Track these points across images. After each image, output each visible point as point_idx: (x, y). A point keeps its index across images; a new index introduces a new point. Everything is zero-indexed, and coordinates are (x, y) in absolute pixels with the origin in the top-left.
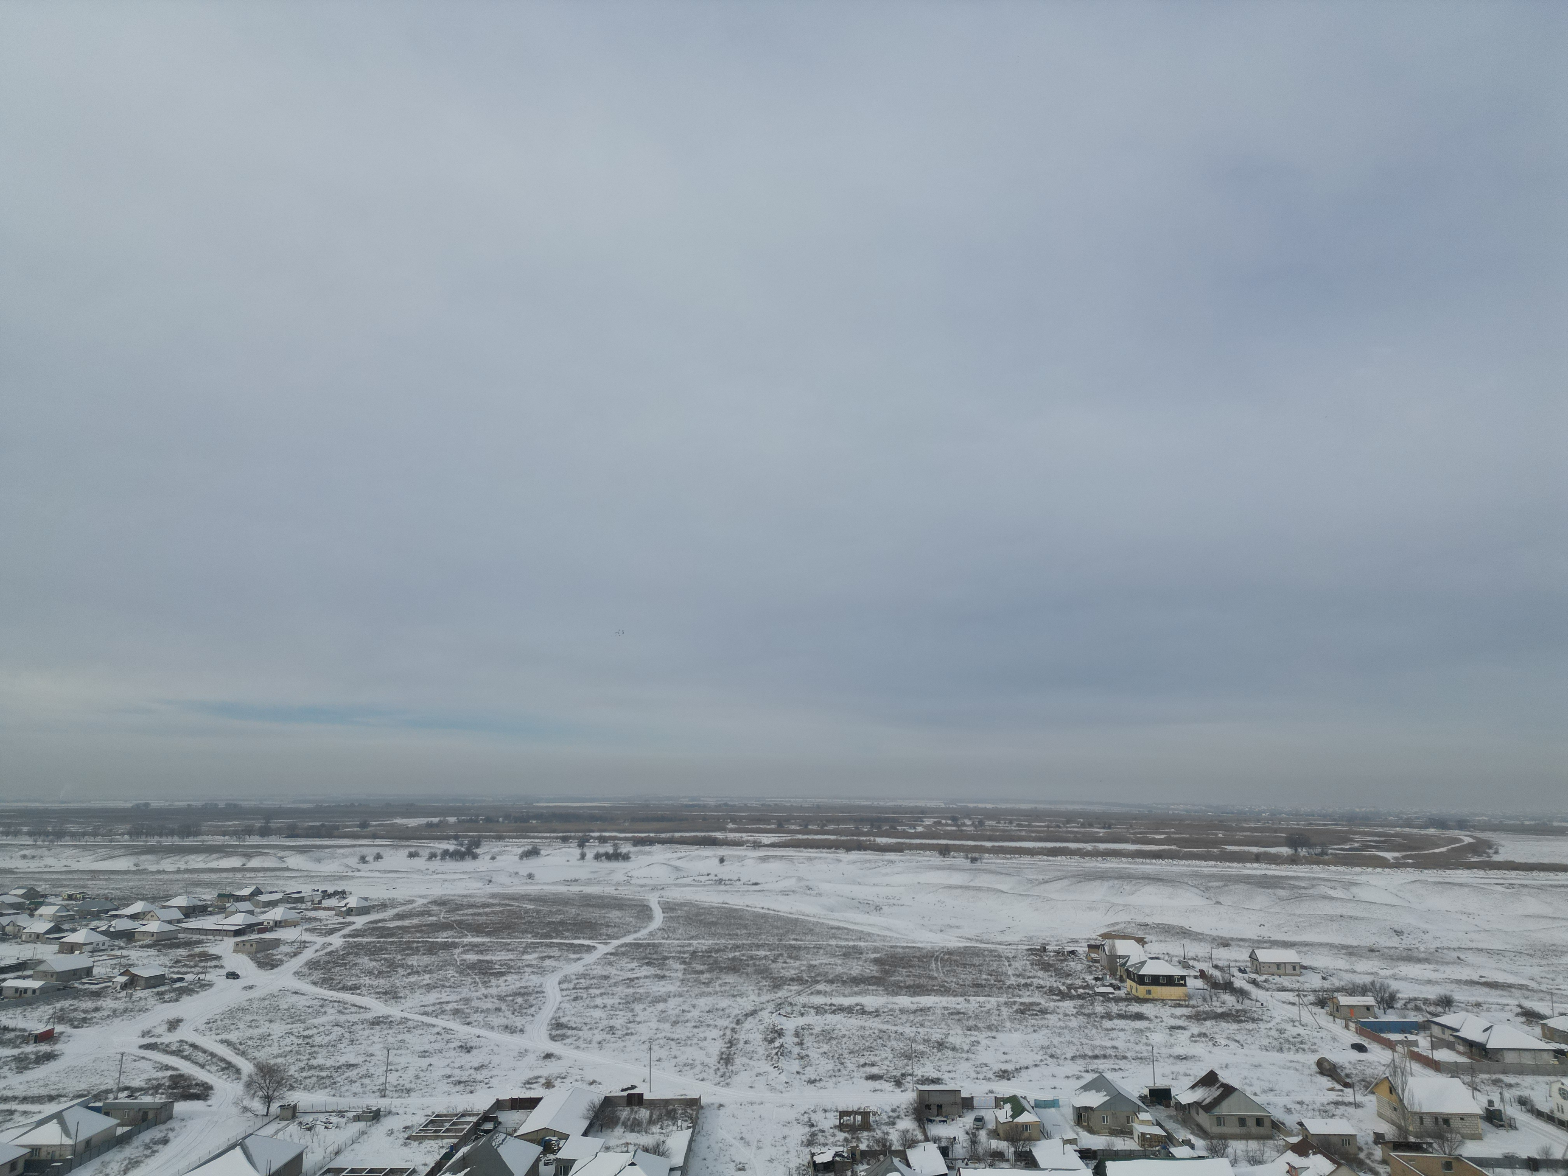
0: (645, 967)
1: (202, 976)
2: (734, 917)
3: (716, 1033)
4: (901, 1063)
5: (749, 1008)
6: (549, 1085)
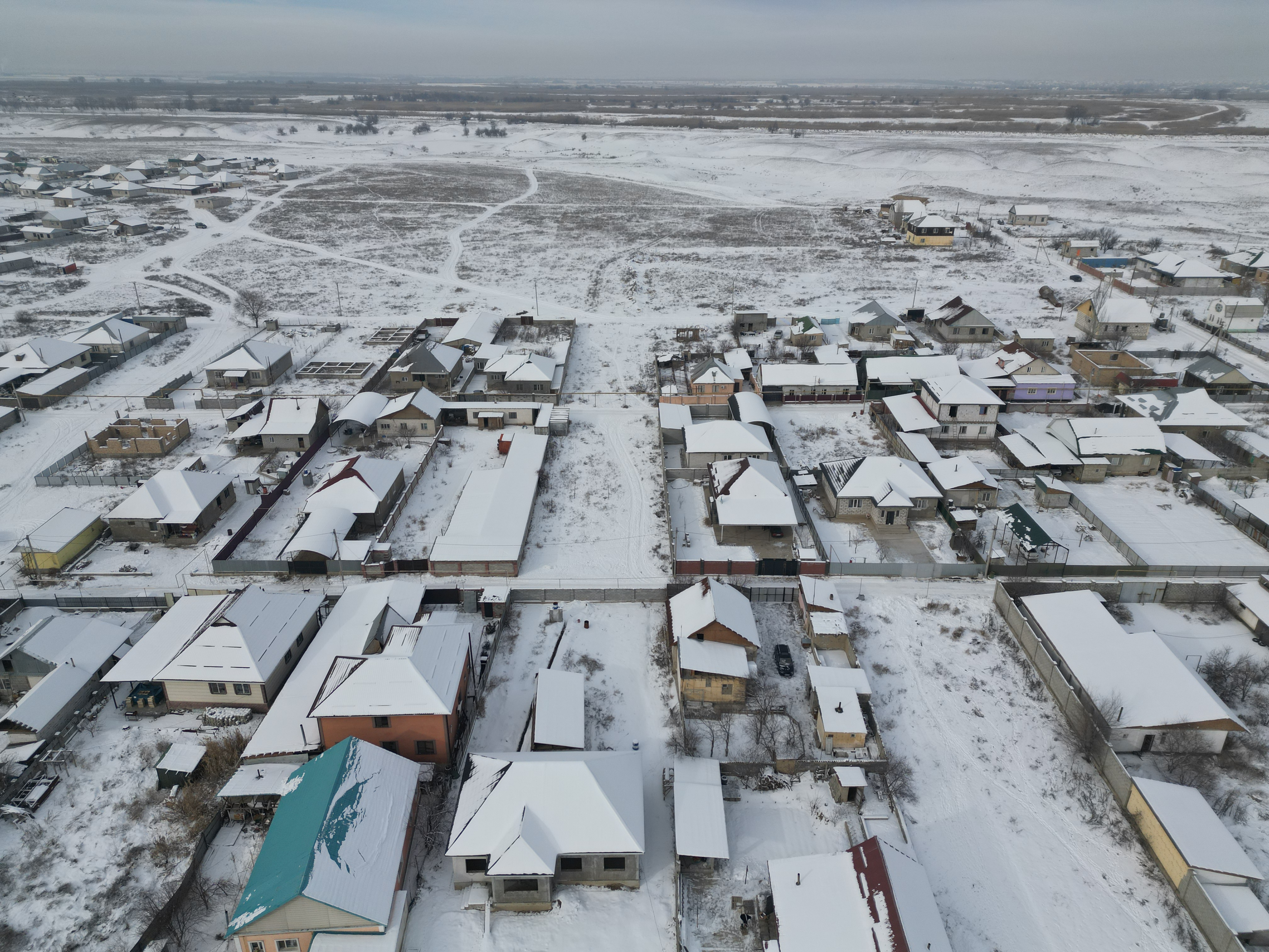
0: (526, 225)
1: (177, 226)
2: (596, 185)
3: (585, 275)
4: (724, 296)
5: (610, 256)
6: (462, 310)
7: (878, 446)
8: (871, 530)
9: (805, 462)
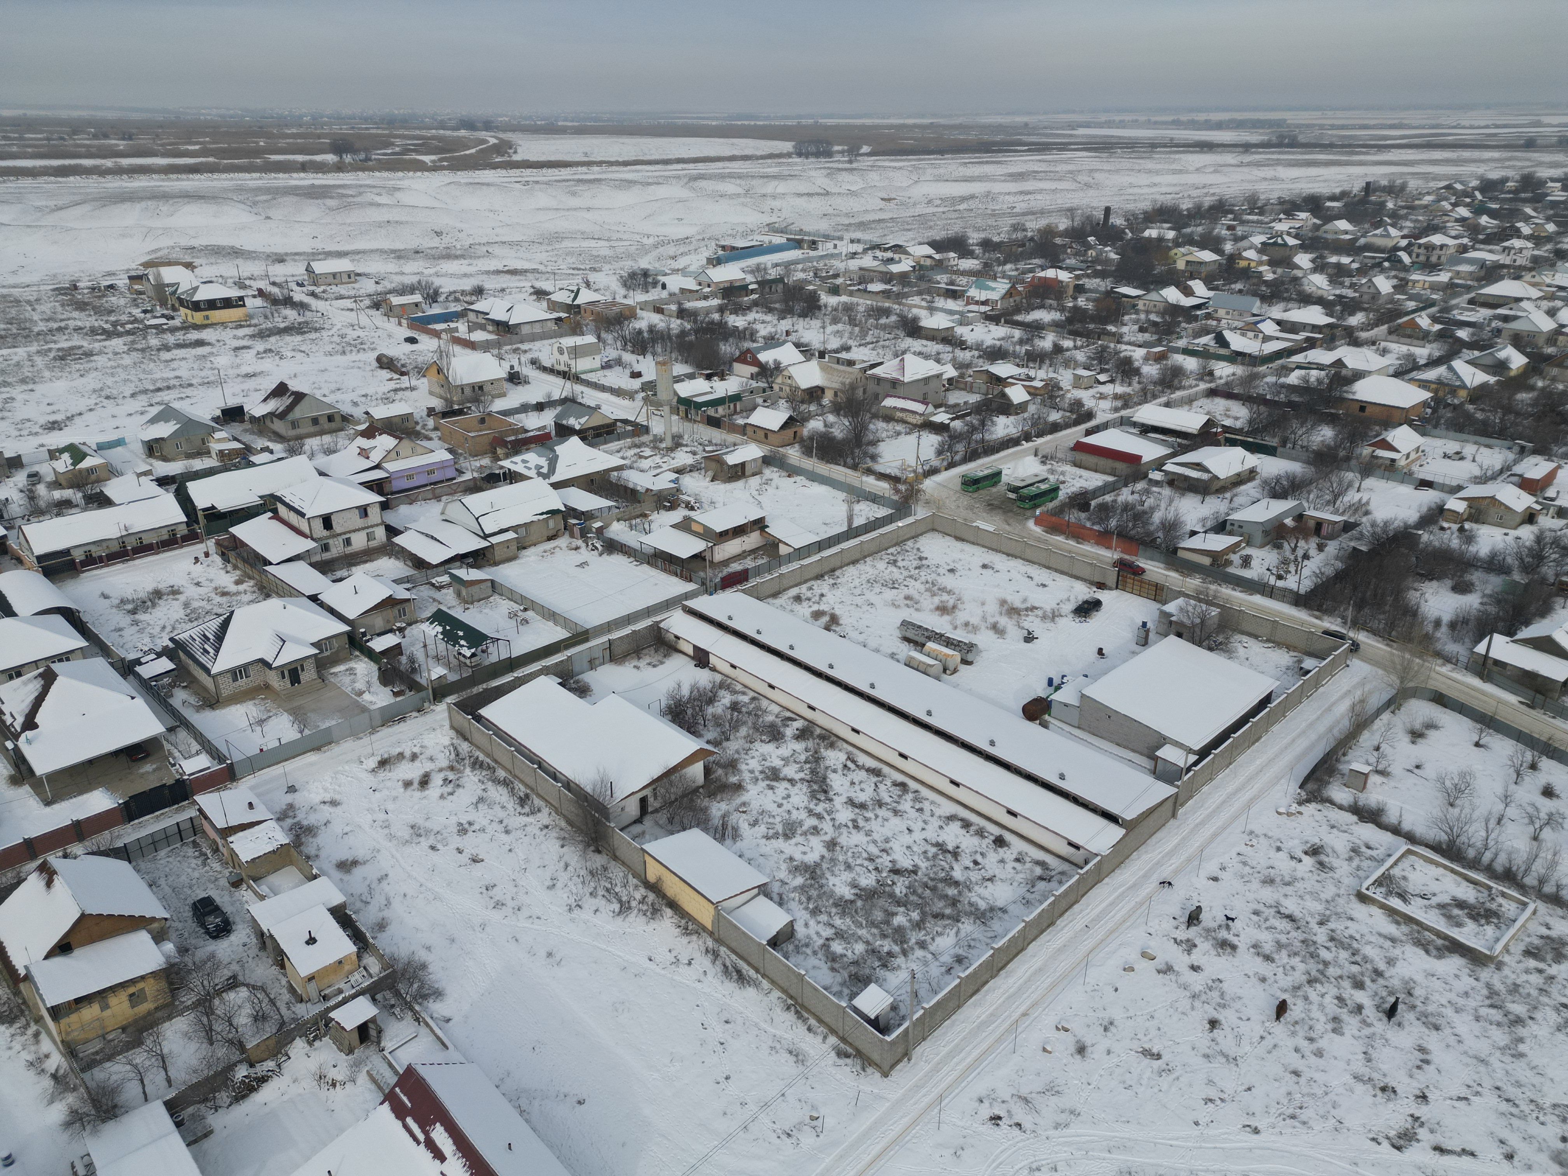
7: (245, 592)
8: (274, 701)
9: (146, 643)
